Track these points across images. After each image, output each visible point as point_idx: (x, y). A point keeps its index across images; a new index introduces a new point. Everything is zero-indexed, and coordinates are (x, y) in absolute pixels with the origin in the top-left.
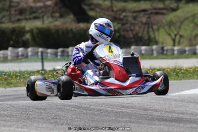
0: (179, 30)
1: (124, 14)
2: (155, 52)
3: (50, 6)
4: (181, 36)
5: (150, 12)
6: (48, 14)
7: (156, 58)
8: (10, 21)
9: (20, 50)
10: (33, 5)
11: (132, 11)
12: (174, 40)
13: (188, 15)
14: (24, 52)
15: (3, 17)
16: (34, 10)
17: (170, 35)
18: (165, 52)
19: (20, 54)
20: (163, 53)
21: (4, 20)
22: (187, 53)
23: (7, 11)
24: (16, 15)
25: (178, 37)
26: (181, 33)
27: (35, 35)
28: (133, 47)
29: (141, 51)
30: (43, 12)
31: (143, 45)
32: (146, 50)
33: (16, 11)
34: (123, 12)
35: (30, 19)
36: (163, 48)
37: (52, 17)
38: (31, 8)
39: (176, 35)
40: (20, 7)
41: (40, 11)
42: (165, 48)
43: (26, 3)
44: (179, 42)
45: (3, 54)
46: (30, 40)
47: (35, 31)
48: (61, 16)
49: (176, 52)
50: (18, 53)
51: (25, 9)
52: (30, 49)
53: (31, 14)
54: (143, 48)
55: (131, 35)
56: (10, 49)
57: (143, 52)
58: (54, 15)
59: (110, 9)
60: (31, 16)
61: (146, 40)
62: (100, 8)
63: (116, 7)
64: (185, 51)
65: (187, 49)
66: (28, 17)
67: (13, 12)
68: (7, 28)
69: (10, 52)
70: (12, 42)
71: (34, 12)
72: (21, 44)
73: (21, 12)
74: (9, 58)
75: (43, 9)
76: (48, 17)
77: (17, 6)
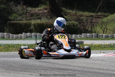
0: (106, 26)
1: (82, 18)
2: (93, 36)
3: (45, 13)
4: (107, 29)
5: (95, 17)
6: (45, 17)
7: (94, 40)
8: (26, 20)
9: (28, 34)
10: (37, 12)
11: (86, 16)
12: (104, 31)
13: (113, 19)
14: (30, 35)
15: (23, 17)
16: (38, 14)
17: (102, 28)
18: (99, 37)
19: (28, 36)
20: (97, 37)
21: (23, 19)
22: (109, 37)
23: (25, 15)
24: (29, 17)
25: (105, 29)
26: (107, 27)
27: (36, 27)
28: (83, 34)
29: (87, 36)
30: (42, 16)
31: (88, 33)
32: (89, 35)
33: (29, 15)
34: (81, 17)
35: (36, 19)
36: (98, 35)
37: (47, 18)
38: (37, 13)
39: (104, 29)
40: (31, 13)
41: (41, 15)
42: (99, 35)
43: (34, 11)
44: (106, 32)
45: (20, 36)
46: (33, 29)
47: (36, 25)
48: (51, 18)
49: (104, 37)
50: (27, 35)
51: (34, 14)
52: (33, 34)
53: (36, 16)
54: (88, 34)
55: (83, 28)
56: (23, 33)
57: (88, 36)
58: (48, 17)
59: (75, 15)
60: (37, 18)
61: (90, 31)
62: (70, 14)
63: (78, 14)
64: (108, 36)
65: (109, 35)
66: (35, 18)
67: (28, 15)
68: (23, 23)
69: (23, 35)
70: (25, 30)
71: (38, 16)
72: (29, 31)
73: (32, 15)
74: (23, 37)
75: (43, 14)
76: (45, 18)
77: (30, 12)
